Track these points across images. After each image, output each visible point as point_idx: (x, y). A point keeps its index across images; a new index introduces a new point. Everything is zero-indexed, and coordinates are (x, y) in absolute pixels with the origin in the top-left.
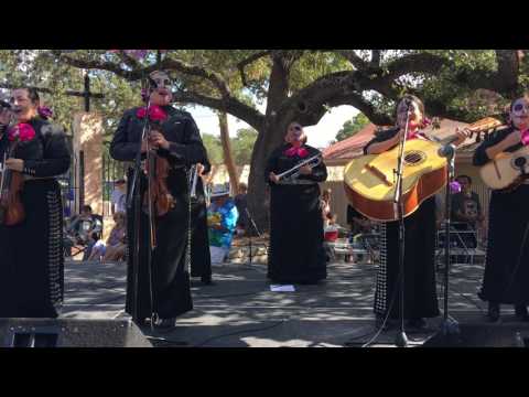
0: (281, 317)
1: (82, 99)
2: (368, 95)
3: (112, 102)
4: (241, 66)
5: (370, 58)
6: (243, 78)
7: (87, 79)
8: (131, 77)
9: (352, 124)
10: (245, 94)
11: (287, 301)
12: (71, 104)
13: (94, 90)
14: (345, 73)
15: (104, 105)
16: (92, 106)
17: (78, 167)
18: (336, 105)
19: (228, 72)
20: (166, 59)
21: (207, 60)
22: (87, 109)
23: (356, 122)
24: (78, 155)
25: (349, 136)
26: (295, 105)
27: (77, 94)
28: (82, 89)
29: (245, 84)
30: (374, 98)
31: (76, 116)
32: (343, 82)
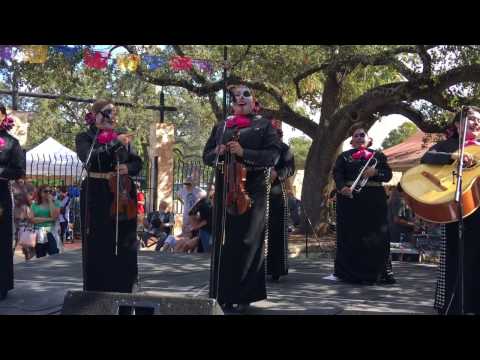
0: (327, 305)
1: (158, 112)
2: (417, 105)
3: (181, 115)
4: (296, 81)
5: (421, 70)
6: (298, 92)
7: (162, 95)
8: (201, 92)
9: (398, 132)
10: (299, 106)
11: (332, 292)
12: (148, 116)
13: (167, 104)
14: (396, 85)
15: (174, 117)
16: (165, 118)
17: (153, 170)
18: (386, 115)
19: (285, 86)
20: (231, 76)
21: (265, 76)
22: (162, 121)
23: (402, 131)
24: (153, 159)
25: (394, 144)
26: (347, 114)
27: (153, 108)
28: (157, 104)
29: (300, 97)
30: (424, 107)
31: (152, 127)
32: (395, 93)
